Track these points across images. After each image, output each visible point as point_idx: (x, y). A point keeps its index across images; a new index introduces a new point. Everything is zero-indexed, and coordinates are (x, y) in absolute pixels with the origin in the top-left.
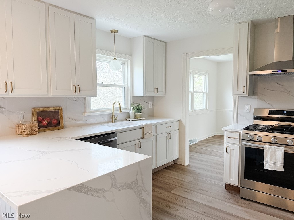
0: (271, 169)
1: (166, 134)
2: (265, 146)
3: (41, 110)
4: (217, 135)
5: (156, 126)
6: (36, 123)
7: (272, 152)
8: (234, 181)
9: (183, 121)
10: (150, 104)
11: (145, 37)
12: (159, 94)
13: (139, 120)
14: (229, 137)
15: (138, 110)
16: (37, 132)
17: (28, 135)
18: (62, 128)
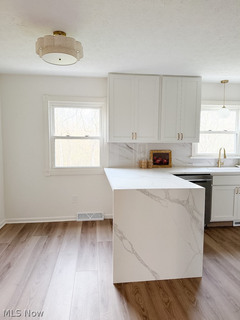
3: (156, 152)
6: (151, 161)
16: (151, 167)
17: (144, 168)
18: (171, 167)
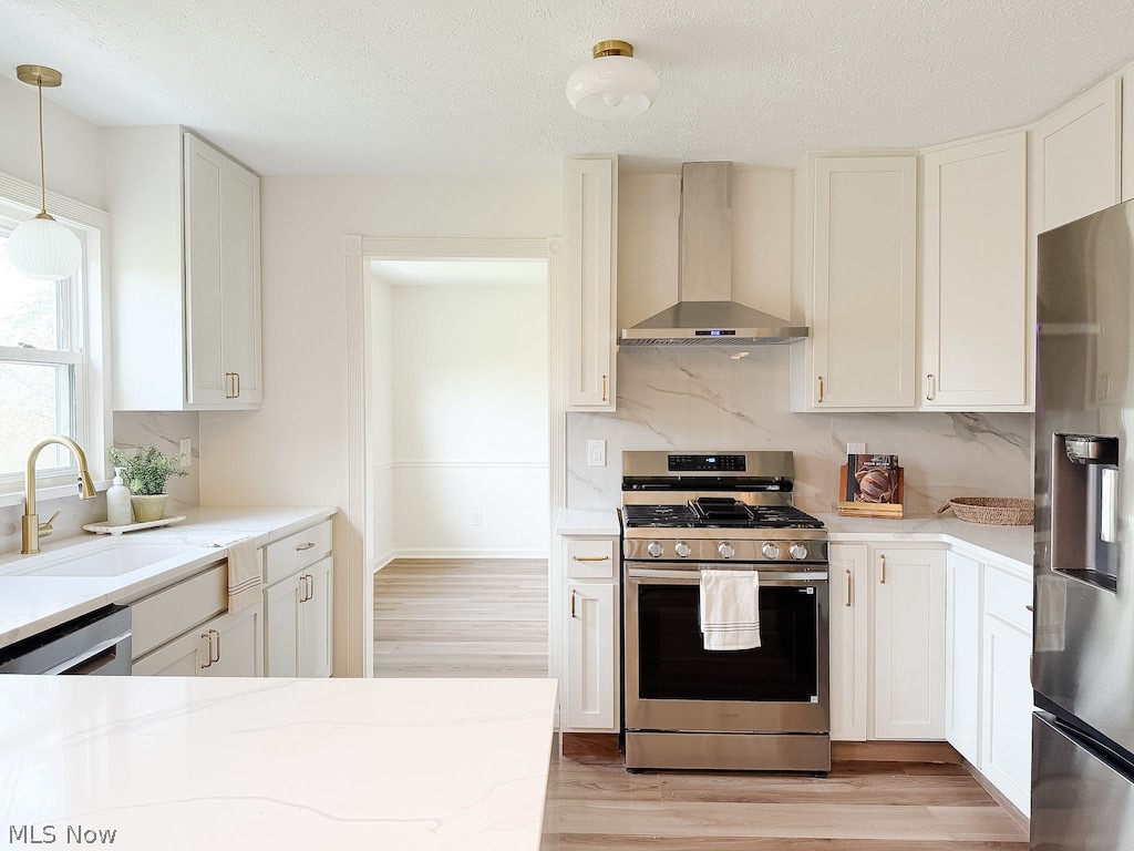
0: (727, 649)
1: (293, 582)
2: (704, 574)
4: (397, 561)
5: (264, 548)
7: (726, 589)
8: (601, 718)
9: (353, 515)
10: (186, 446)
11: (187, 135)
12: (243, 402)
13: (152, 528)
14: (582, 557)
15: (151, 479)
